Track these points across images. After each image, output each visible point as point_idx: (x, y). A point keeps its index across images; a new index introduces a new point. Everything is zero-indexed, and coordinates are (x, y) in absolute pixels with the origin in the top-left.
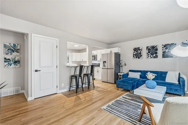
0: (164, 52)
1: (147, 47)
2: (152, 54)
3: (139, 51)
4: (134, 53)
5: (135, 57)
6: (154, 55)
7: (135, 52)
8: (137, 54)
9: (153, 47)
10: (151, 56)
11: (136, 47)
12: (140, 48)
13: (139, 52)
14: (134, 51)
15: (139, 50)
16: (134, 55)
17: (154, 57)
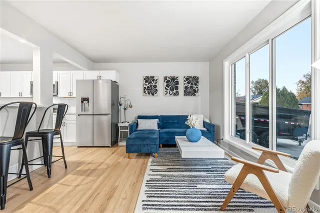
0: (186, 88)
1: (165, 78)
2: (172, 90)
3: (153, 82)
4: (145, 86)
5: (147, 92)
6: (175, 91)
7: (147, 84)
8: (150, 86)
9: (173, 79)
10: (171, 93)
11: (149, 75)
12: (155, 78)
13: (154, 84)
14: (146, 82)
15: (153, 80)
16: (145, 88)
17: (175, 94)
